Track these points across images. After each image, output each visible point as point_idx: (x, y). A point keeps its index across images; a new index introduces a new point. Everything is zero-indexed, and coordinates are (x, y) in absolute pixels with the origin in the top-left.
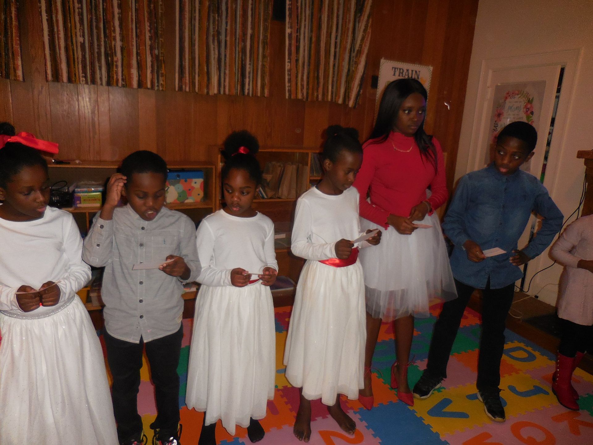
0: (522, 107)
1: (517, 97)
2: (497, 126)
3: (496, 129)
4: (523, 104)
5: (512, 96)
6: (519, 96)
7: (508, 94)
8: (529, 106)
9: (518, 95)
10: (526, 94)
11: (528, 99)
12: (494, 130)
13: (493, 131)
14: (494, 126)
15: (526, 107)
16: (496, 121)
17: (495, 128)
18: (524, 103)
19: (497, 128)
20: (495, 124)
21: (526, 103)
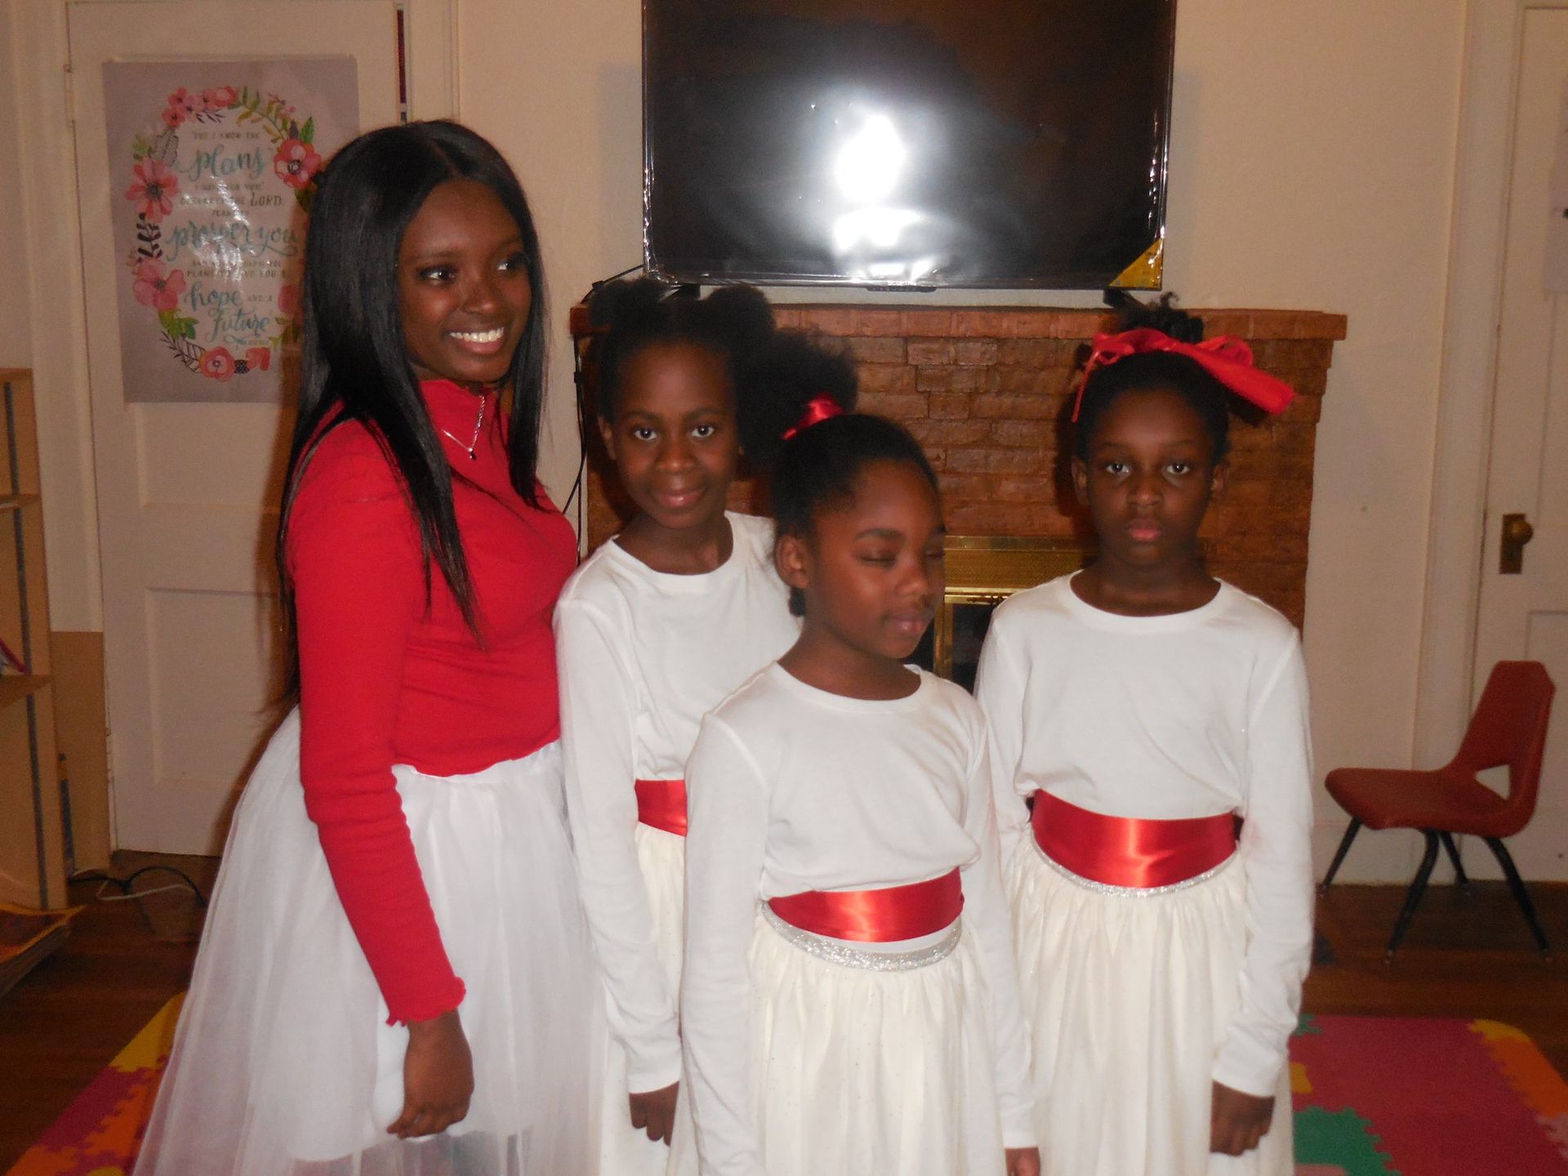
0: (267, 157)
1: (230, 116)
2: (158, 236)
3: (156, 246)
4: (267, 148)
5: (204, 111)
6: (242, 110)
7: (180, 100)
8: (298, 152)
9: (231, 105)
10: (274, 107)
11: (284, 125)
12: (140, 250)
13: (139, 255)
14: (141, 237)
15: (283, 155)
16: (142, 216)
17: (146, 246)
18: (274, 141)
19: (154, 243)
20: (139, 226)
21: (280, 142)
